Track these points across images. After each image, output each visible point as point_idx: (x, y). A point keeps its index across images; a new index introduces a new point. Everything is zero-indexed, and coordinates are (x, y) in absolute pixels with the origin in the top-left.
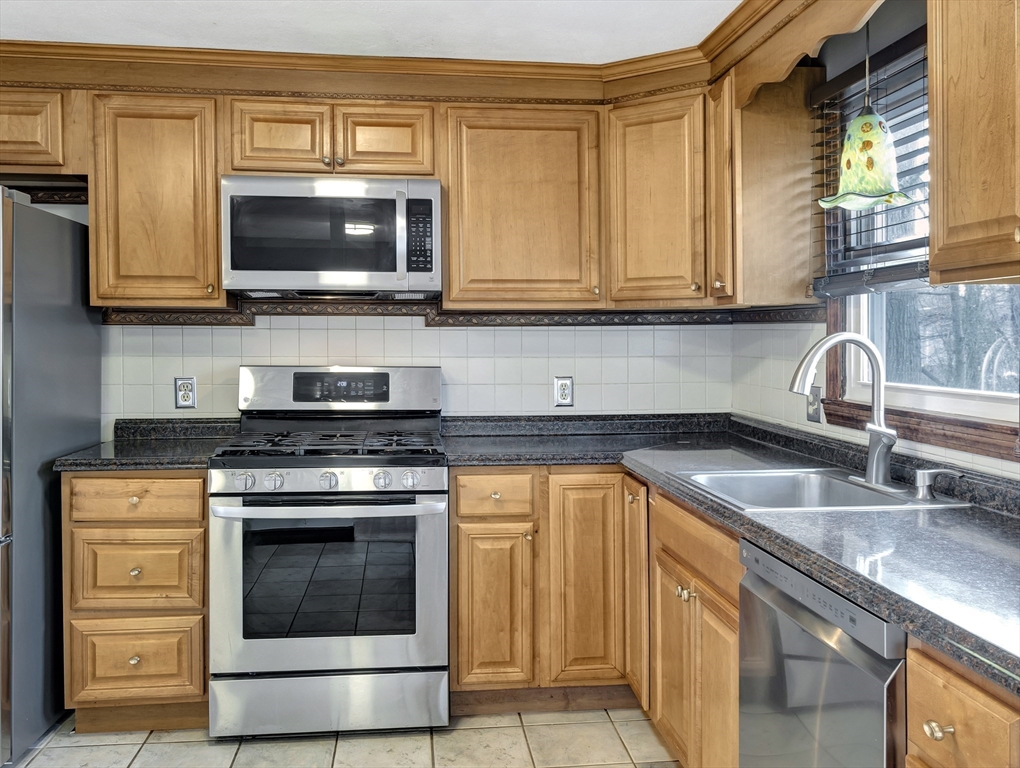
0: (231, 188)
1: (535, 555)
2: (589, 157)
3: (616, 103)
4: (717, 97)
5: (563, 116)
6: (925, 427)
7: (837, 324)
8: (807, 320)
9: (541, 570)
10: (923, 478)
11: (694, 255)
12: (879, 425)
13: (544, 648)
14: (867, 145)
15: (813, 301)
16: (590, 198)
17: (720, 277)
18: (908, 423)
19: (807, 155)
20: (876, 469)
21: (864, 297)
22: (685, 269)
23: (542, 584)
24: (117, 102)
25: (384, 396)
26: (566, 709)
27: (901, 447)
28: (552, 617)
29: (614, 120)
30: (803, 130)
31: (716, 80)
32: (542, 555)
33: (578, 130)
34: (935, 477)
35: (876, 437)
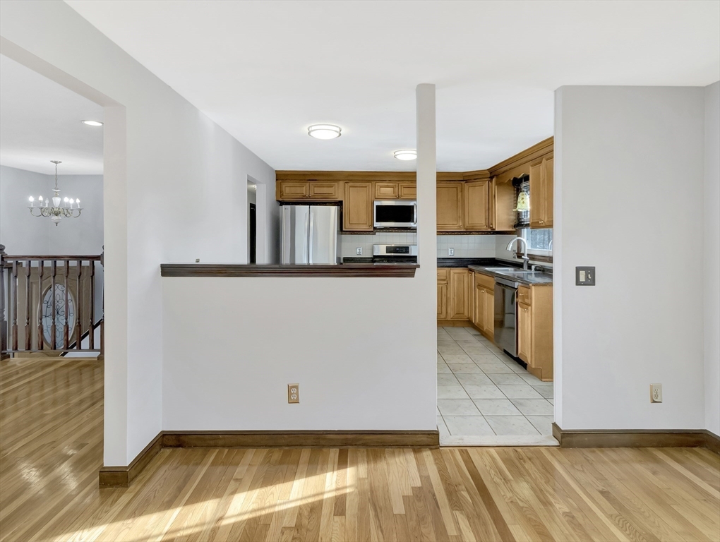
0: (377, 203)
1: (447, 289)
2: (460, 194)
3: (467, 181)
4: (491, 182)
5: (452, 185)
6: (536, 257)
7: (519, 235)
8: (513, 234)
9: (449, 293)
10: (533, 267)
11: (486, 219)
12: (526, 257)
13: (449, 311)
14: (523, 199)
15: (514, 230)
16: (460, 204)
17: (492, 224)
18: (532, 257)
19: (513, 196)
20: (525, 267)
21: (525, 230)
22: (483, 222)
23: (449, 296)
24: (351, 184)
25: (408, 252)
26: (453, 326)
27: (530, 262)
28: (451, 302)
29: (466, 186)
30: (511, 190)
31: (491, 178)
32: (449, 289)
33: (457, 188)
34: (536, 267)
35: (525, 259)
